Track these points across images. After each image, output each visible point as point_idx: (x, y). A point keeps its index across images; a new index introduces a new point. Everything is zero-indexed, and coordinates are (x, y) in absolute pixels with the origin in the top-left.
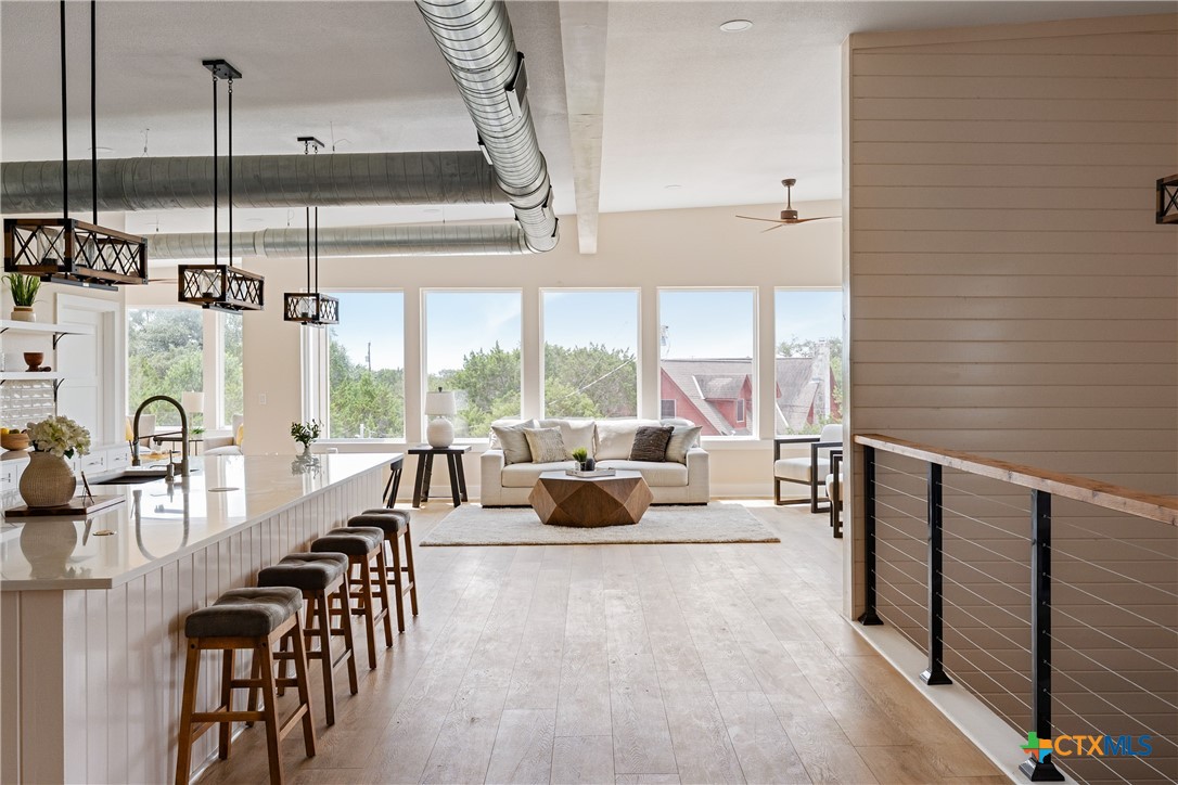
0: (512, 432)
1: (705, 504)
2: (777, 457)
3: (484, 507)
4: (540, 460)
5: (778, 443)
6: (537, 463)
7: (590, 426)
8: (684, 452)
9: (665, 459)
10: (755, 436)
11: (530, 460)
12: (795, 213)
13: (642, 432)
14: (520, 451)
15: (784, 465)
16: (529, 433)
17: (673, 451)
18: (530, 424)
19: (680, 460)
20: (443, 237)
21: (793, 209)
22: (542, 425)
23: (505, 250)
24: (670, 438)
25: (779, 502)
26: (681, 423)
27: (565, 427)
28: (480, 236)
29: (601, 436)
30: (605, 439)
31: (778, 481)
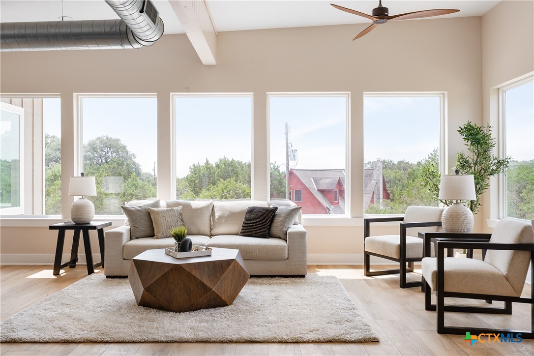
0: (138, 211)
1: (303, 276)
2: (367, 234)
3: (108, 277)
4: (160, 235)
5: (367, 222)
6: (158, 238)
7: (208, 206)
8: (285, 229)
9: (268, 235)
10: (347, 214)
11: (152, 235)
12: (386, 10)
13: (251, 211)
14: (144, 227)
15: (373, 242)
16: (153, 212)
17: (276, 228)
18: (156, 204)
19: (282, 236)
20: (57, 31)
21: (384, 5)
22: (168, 206)
23: (116, 44)
24: (274, 217)
25: (369, 274)
26: (284, 204)
27: (187, 207)
28: (91, 30)
29: (217, 214)
30: (220, 217)
31: (367, 255)
